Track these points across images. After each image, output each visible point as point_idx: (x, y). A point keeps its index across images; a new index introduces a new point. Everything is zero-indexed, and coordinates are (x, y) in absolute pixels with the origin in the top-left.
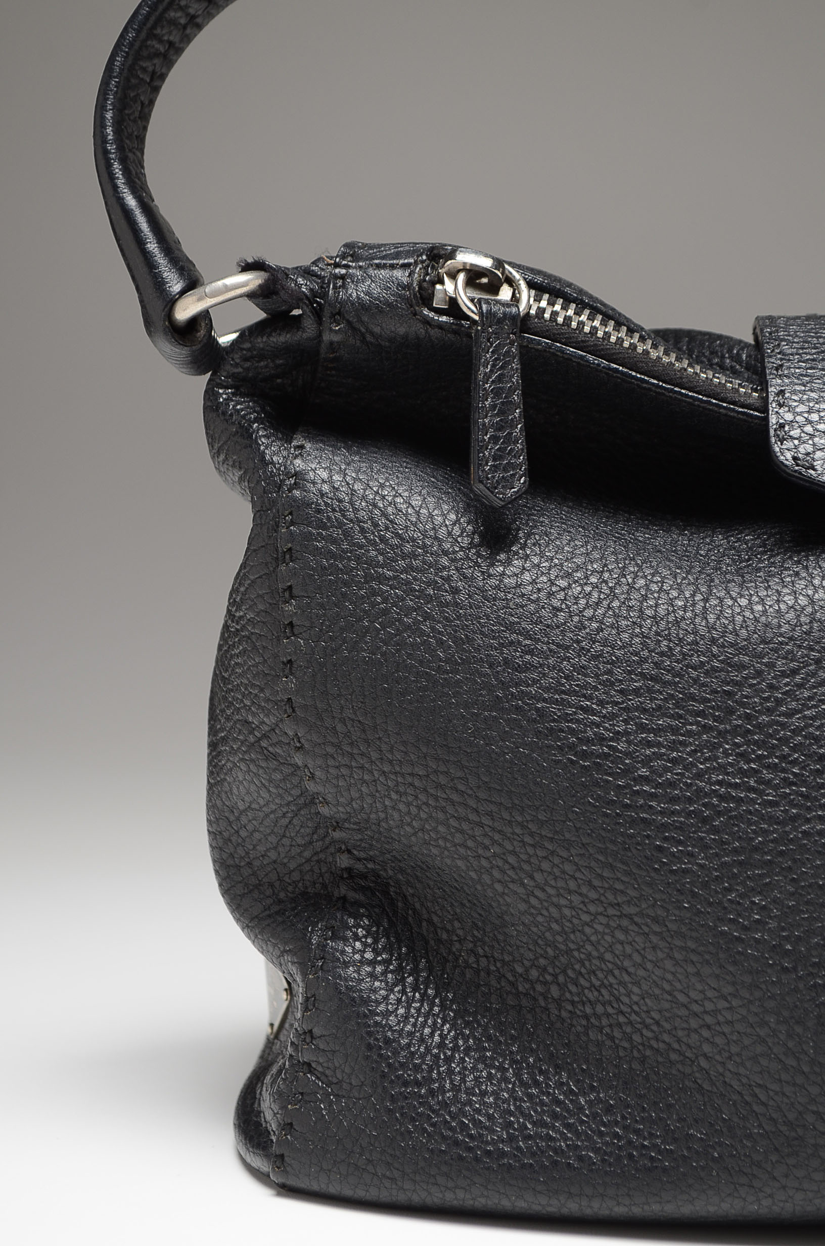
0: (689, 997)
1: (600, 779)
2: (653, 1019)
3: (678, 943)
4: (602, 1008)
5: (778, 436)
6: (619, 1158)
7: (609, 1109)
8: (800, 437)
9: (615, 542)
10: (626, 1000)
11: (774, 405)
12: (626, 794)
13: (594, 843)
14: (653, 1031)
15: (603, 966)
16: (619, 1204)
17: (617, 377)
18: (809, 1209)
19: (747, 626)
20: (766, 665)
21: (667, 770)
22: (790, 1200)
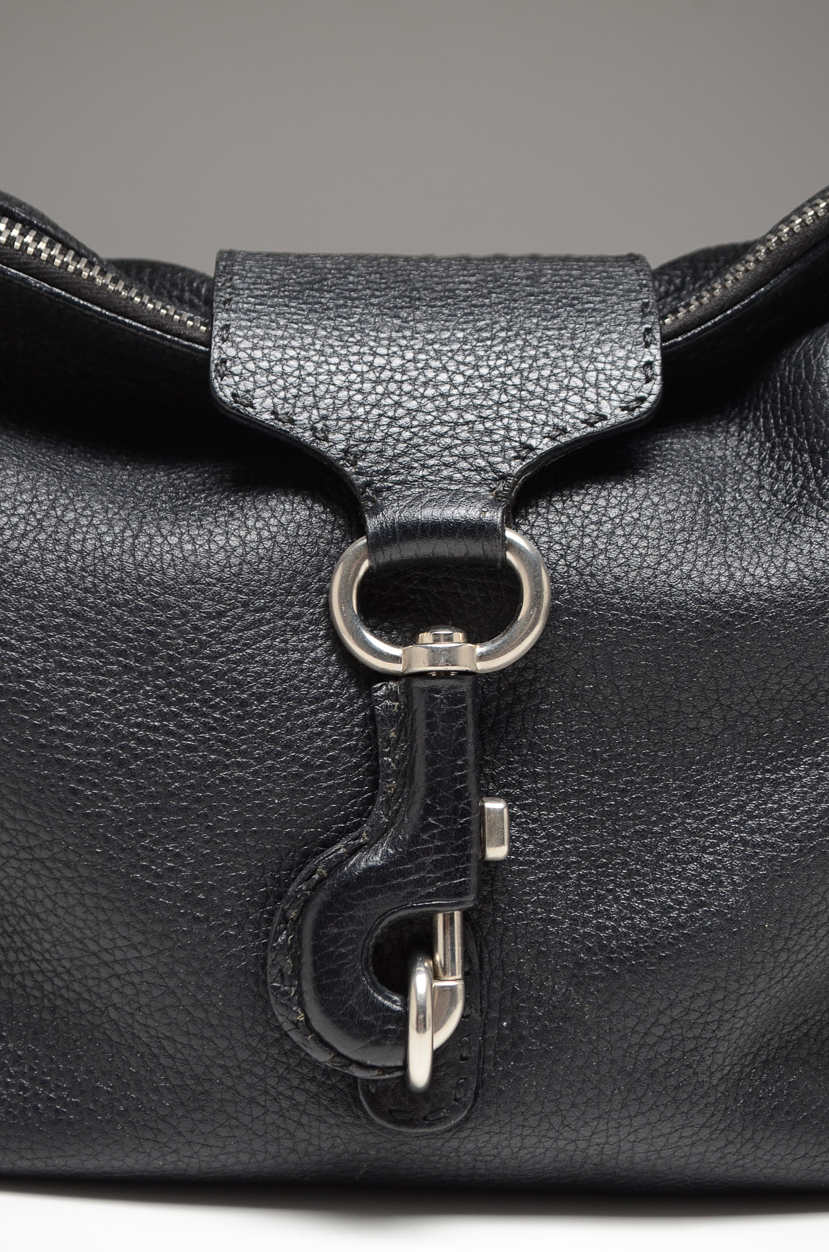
0: (99, 945)
1: (16, 717)
2: (64, 967)
3: (90, 889)
4: (14, 955)
5: (219, 371)
6: (23, 1111)
7: (17, 1060)
8: (242, 373)
9: (49, 473)
10: (37, 947)
11: (217, 339)
12: (42, 733)
13: (7, 784)
14: (63, 980)
15: (15, 912)
16: (21, 1158)
17: (59, 302)
18: (215, 1165)
19: (175, 565)
20: (191, 605)
21: (84, 710)
22: (195, 1156)
